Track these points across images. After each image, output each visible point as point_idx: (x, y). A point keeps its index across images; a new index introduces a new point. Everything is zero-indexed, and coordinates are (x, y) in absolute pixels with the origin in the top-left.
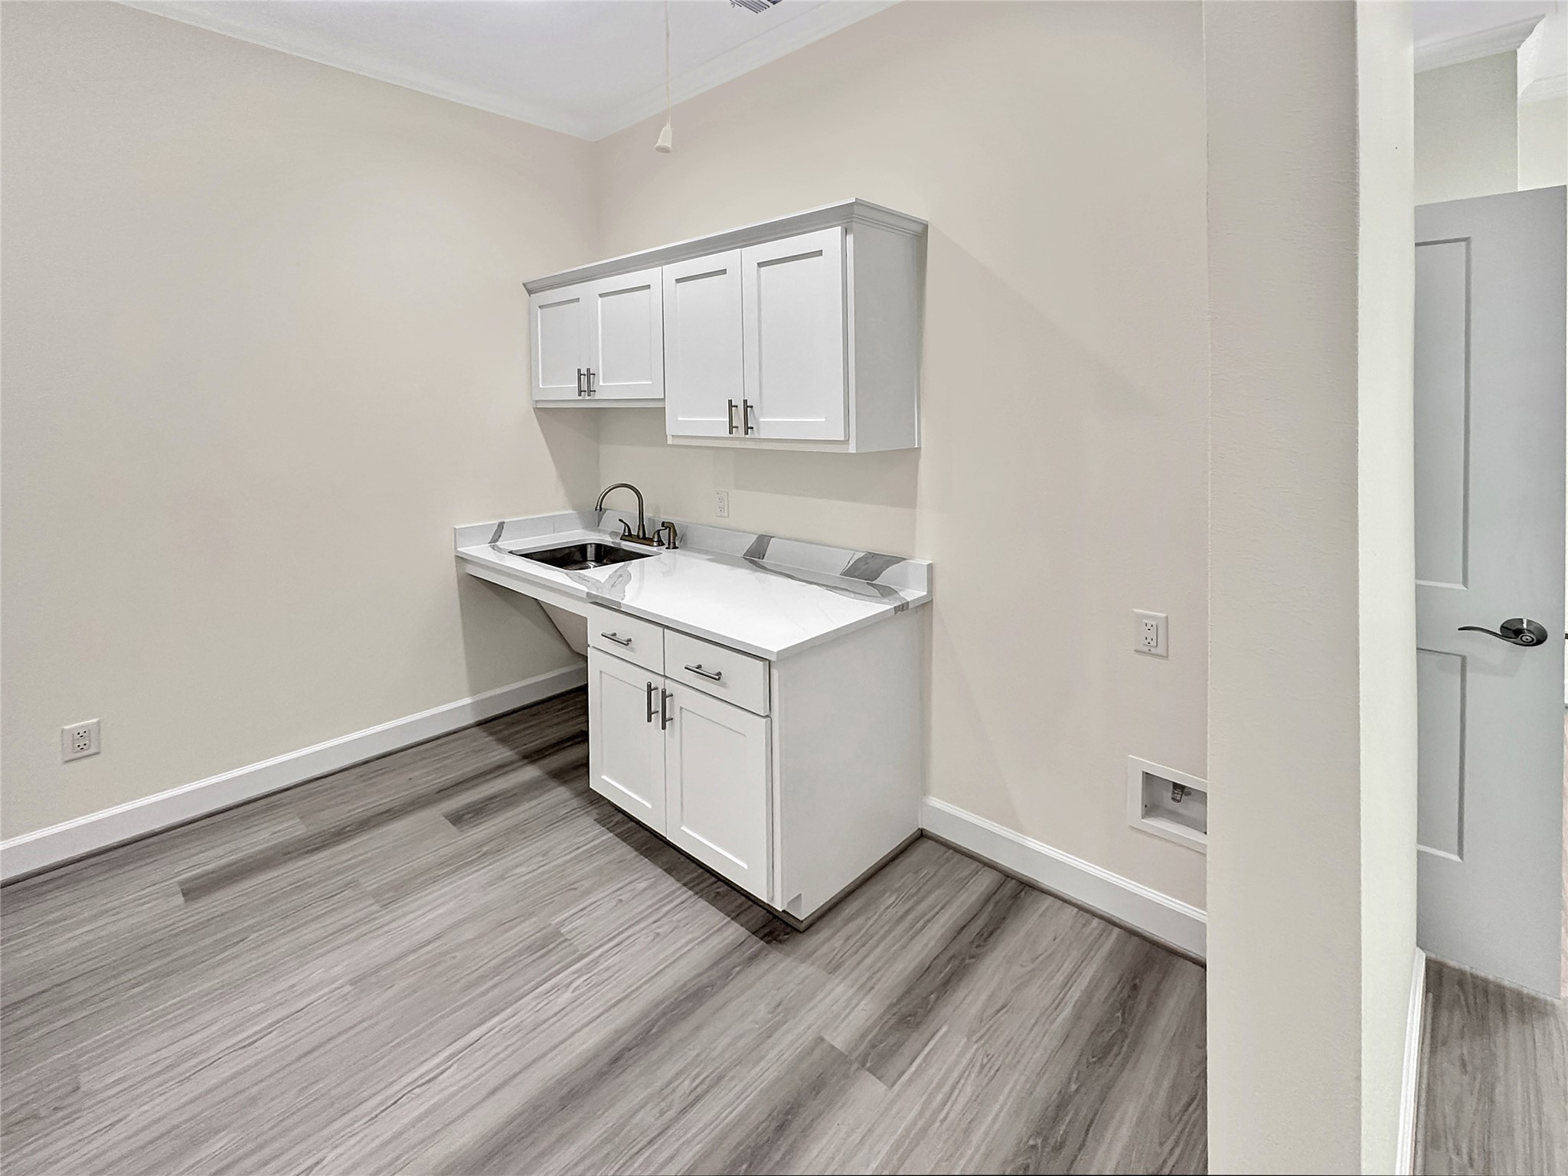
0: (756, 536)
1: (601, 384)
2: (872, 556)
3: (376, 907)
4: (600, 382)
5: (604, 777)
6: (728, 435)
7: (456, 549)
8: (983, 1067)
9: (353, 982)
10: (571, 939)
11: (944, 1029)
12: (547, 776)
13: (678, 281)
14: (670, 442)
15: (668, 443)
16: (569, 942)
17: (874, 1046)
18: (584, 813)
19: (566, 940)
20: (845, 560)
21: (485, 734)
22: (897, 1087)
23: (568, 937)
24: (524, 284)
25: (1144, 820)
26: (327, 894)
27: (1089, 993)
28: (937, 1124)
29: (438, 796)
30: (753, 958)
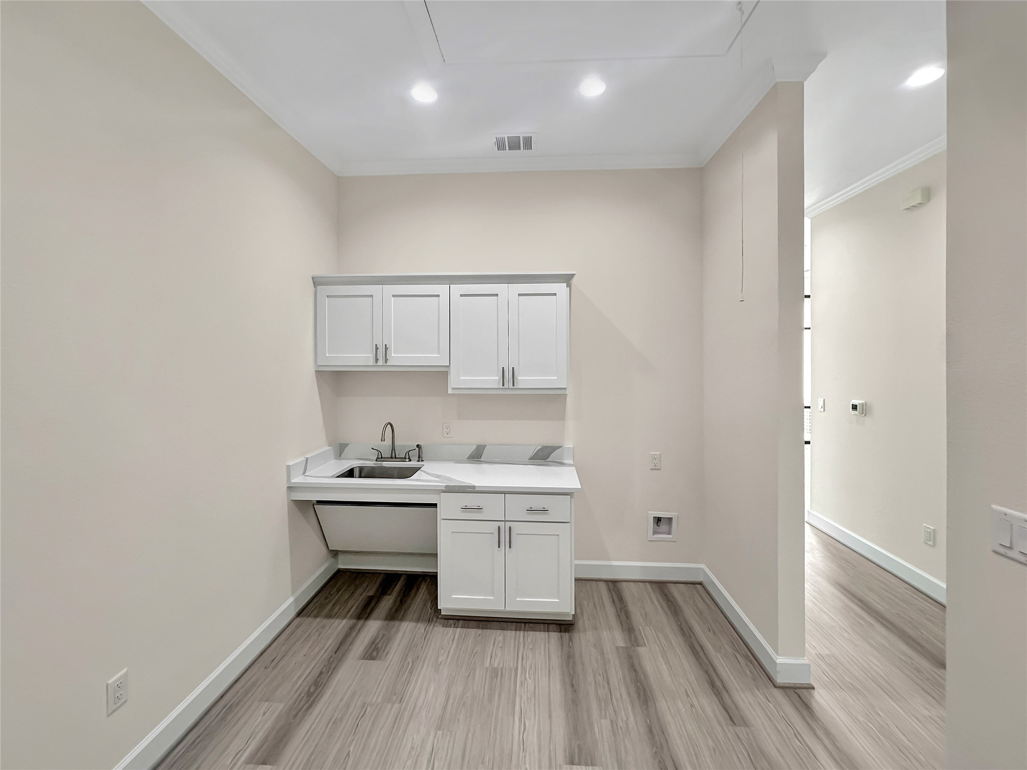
0: (476, 446)
1: (393, 355)
2: (544, 448)
3: (396, 705)
4: (392, 354)
5: (453, 596)
6: (501, 386)
7: (289, 479)
8: (658, 630)
9: (439, 728)
10: (503, 665)
11: (640, 627)
12: (386, 622)
13: (461, 295)
14: (450, 391)
15: (449, 393)
16: (504, 669)
17: (631, 641)
18: (433, 628)
19: (502, 668)
20: (531, 452)
21: (310, 619)
22: (647, 645)
23: (501, 665)
24: (312, 278)
25: (654, 536)
26: (360, 713)
27: (659, 602)
28: (665, 648)
29: (339, 654)
30: (571, 639)
